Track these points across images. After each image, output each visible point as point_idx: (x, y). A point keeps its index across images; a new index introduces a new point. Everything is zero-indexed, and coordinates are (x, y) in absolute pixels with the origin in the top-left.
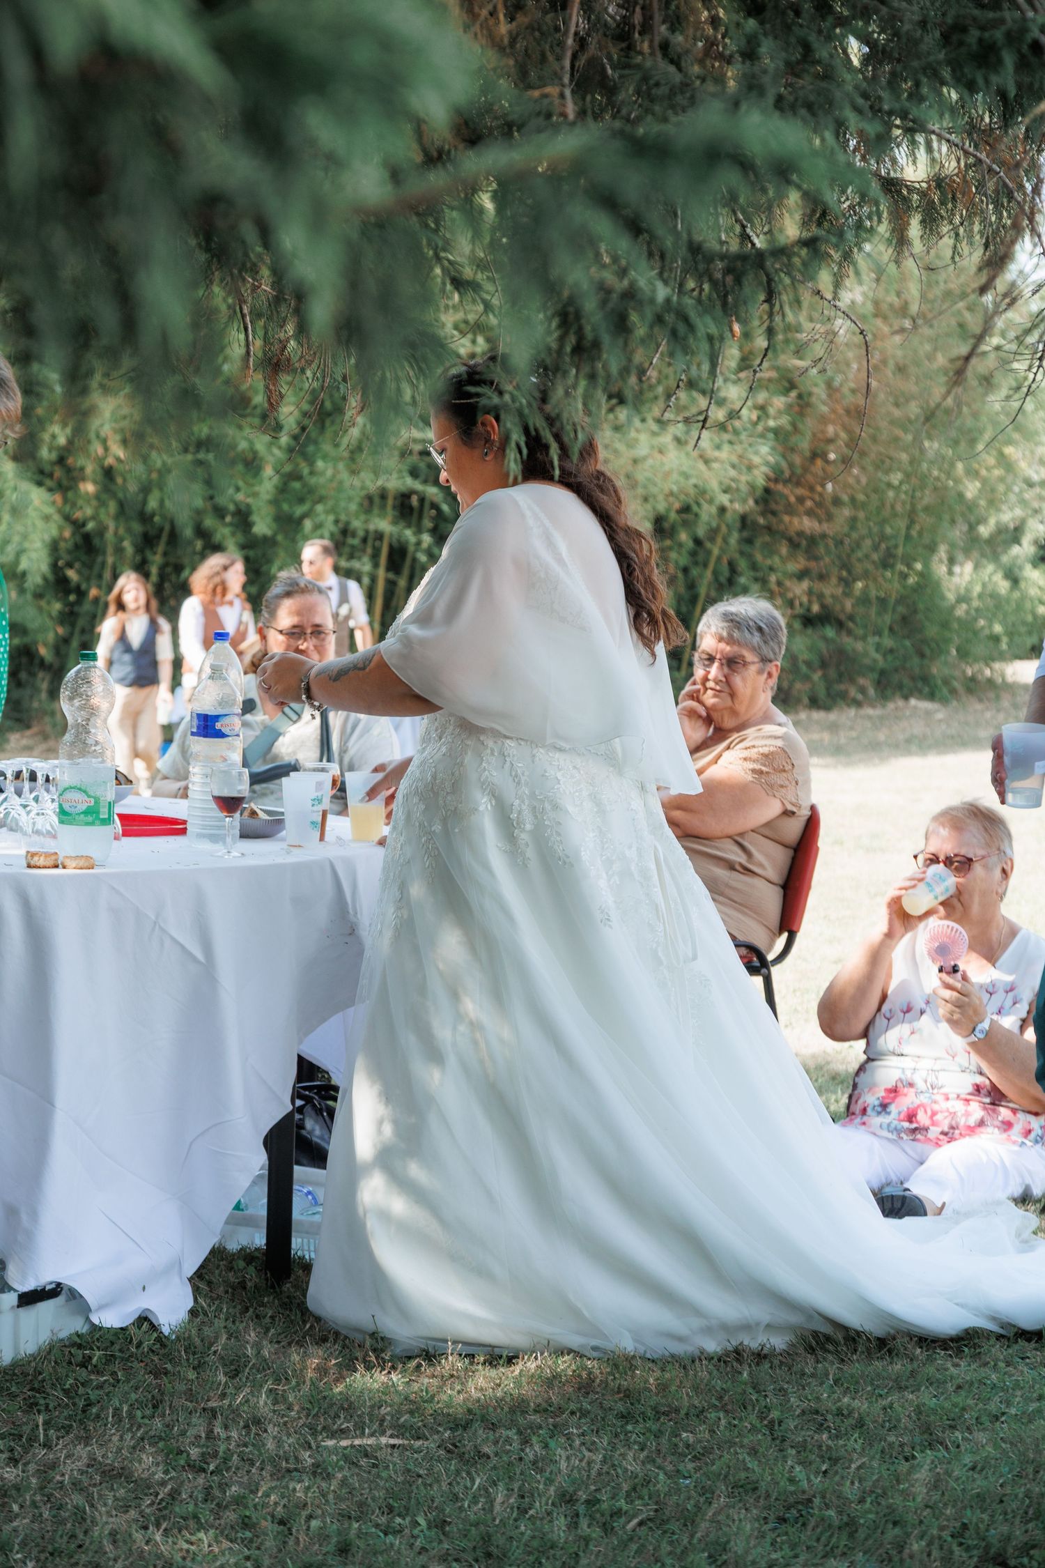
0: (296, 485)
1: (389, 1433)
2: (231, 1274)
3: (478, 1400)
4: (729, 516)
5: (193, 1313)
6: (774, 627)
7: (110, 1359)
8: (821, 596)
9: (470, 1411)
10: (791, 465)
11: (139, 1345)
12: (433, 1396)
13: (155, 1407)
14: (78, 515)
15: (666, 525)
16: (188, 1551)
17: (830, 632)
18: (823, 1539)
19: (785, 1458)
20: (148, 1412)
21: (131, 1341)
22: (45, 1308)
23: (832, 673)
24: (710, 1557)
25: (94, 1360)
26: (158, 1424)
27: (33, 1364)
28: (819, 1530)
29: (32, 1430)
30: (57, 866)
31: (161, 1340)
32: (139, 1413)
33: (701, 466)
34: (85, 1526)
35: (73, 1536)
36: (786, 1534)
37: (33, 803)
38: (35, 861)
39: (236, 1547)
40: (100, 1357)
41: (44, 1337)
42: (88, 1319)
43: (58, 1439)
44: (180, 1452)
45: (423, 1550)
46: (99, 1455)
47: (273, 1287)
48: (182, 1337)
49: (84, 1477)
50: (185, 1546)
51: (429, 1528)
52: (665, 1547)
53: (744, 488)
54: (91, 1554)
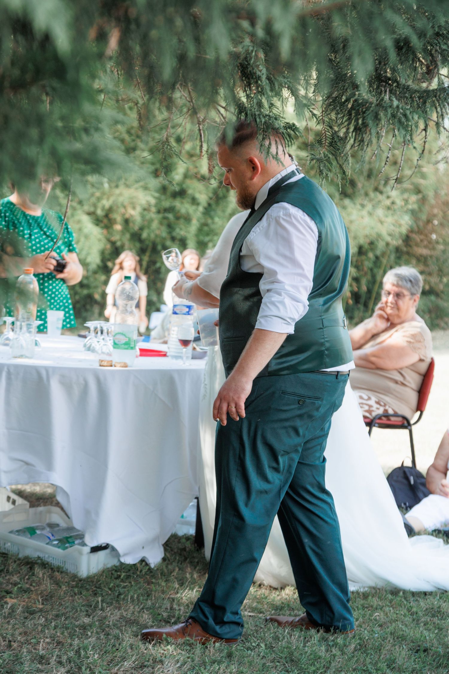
0: (206, 228)
1: (248, 610)
2: (180, 545)
3: (286, 599)
4: (391, 247)
5: (164, 559)
6: (417, 280)
7: (128, 577)
8: (429, 283)
9: (282, 603)
10: (418, 226)
11: (141, 571)
12: (266, 597)
13: (148, 596)
14: (113, 239)
15: (364, 249)
16: (163, 654)
17: (433, 298)
18: (436, 660)
19: (419, 628)
20: (145, 598)
21: (138, 569)
22: (102, 554)
23: (433, 315)
24: (387, 665)
25: (122, 577)
26: (149, 603)
27: (96, 577)
28: (434, 657)
29: (96, 603)
30: (111, 366)
31: (150, 569)
32: (141, 598)
33: (379, 225)
34: (119, 642)
35: (114, 646)
36: (420, 657)
37: (102, 341)
38: (103, 363)
39: (183, 653)
40: (124, 576)
41: (101, 567)
42: (119, 560)
43: (107, 607)
44: (159, 614)
45: (264, 657)
46: (124, 614)
47: (198, 550)
48: (159, 568)
49: (118, 623)
50: (162, 652)
51: (266, 649)
52: (368, 660)
53: (397, 235)
54: (122, 653)
